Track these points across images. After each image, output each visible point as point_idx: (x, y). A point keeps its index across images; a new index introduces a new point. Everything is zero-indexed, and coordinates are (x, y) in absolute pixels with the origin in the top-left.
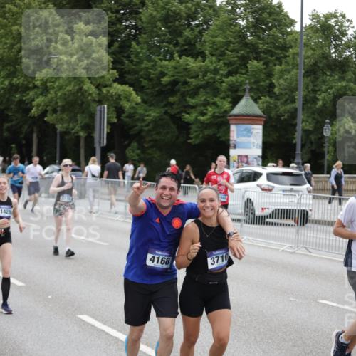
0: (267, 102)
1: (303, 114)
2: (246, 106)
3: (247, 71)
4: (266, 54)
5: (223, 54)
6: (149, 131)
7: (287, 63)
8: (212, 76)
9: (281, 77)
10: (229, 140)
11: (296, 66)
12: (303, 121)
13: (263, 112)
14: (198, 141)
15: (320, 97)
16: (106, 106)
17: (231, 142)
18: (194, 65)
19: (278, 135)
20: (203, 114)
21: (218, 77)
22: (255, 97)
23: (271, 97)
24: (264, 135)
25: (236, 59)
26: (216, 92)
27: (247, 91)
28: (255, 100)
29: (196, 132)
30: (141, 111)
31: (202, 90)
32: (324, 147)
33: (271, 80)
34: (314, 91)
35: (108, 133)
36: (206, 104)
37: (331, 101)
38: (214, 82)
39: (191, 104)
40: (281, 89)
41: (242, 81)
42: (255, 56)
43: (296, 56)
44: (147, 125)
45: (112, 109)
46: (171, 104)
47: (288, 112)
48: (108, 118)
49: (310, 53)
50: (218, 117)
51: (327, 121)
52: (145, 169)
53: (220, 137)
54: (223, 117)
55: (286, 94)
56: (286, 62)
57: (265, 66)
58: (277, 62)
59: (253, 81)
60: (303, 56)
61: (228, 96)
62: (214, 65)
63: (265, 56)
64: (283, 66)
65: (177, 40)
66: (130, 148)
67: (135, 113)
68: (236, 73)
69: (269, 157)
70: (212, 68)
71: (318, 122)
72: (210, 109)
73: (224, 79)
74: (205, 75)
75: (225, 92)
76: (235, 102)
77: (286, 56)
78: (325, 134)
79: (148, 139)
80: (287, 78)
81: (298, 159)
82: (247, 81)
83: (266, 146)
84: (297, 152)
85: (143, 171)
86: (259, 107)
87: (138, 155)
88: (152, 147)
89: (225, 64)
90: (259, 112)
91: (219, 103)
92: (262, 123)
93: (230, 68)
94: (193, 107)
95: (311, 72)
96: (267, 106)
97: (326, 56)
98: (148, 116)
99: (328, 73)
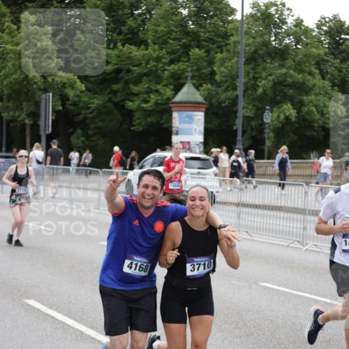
0: (209, 89)
1: (244, 101)
2: (188, 93)
3: (189, 59)
4: (207, 42)
5: (165, 42)
6: (93, 118)
7: (229, 51)
8: (155, 63)
9: (221, 65)
10: (171, 127)
11: (237, 54)
12: (244, 108)
13: (205, 99)
14: (141, 129)
15: (260, 84)
16: (51, 94)
17: (174, 129)
18: (137, 53)
19: (219, 121)
20: (146, 102)
21: (161, 65)
22: (198, 84)
23: (212, 84)
24: (206, 122)
25: (178, 47)
26: (159, 79)
27: (189, 78)
28: (197, 87)
29: (139, 119)
30: (85, 99)
31: (145, 78)
32: (264, 133)
33: (212, 68)
34: (255, 78)
35: (53, 121)
36: (149, 91)
37: (271, 88)
38: (157, 70)
39: (135, 92)
40: (223, 77)
41: (184, 69)
42: (196, 44)
43: (237, 44)
44: (91, 113)
45: (57, 97)
46: (115, 92)
47: (229, 99)
48: (53, 106)
49: (251, 41)
50: (161, 104)
51: (268, 107)
52: (90, 155)
53: (162, 124)
54: (165, 104)
55: (227, 81)
56: (227, 50)
57: (206, 54)
58: (219, 50)
59: (195, 68)
60: (244, 44)
61: (170, 84)
62: (157, 53)
63: (206, 44)
64: (224, 54)
65: (121, 29)
66: (75, 135)
67: (80, 101)
68: (178, 61)
69: (210, 143)
70: (155, 55)
71: (258, 109)
72: (152, 96)
73: (167, 67)
74: (148, 63)
75: (168, 80)
76: (177, 89)
77: (227, 44)
78: (265, 120)
79: (92, 126)
80: (228, 66)
81: (239, 145)
82: (189, 69)
83: (207, 133)
84: (238, 138)
85: (88, 157)
86: (201, 94)
87: (82, 142)
88: (96, 134)
89: (168, 53)
90: (201, 99)
91: (162, 91)
92: (204, 109)
93: (172, 56)
94: (136, 95)
95: (252, 59)
96: (209, 93)
97: (267, 44)
98: (92, 103)
99: (268, 61)
